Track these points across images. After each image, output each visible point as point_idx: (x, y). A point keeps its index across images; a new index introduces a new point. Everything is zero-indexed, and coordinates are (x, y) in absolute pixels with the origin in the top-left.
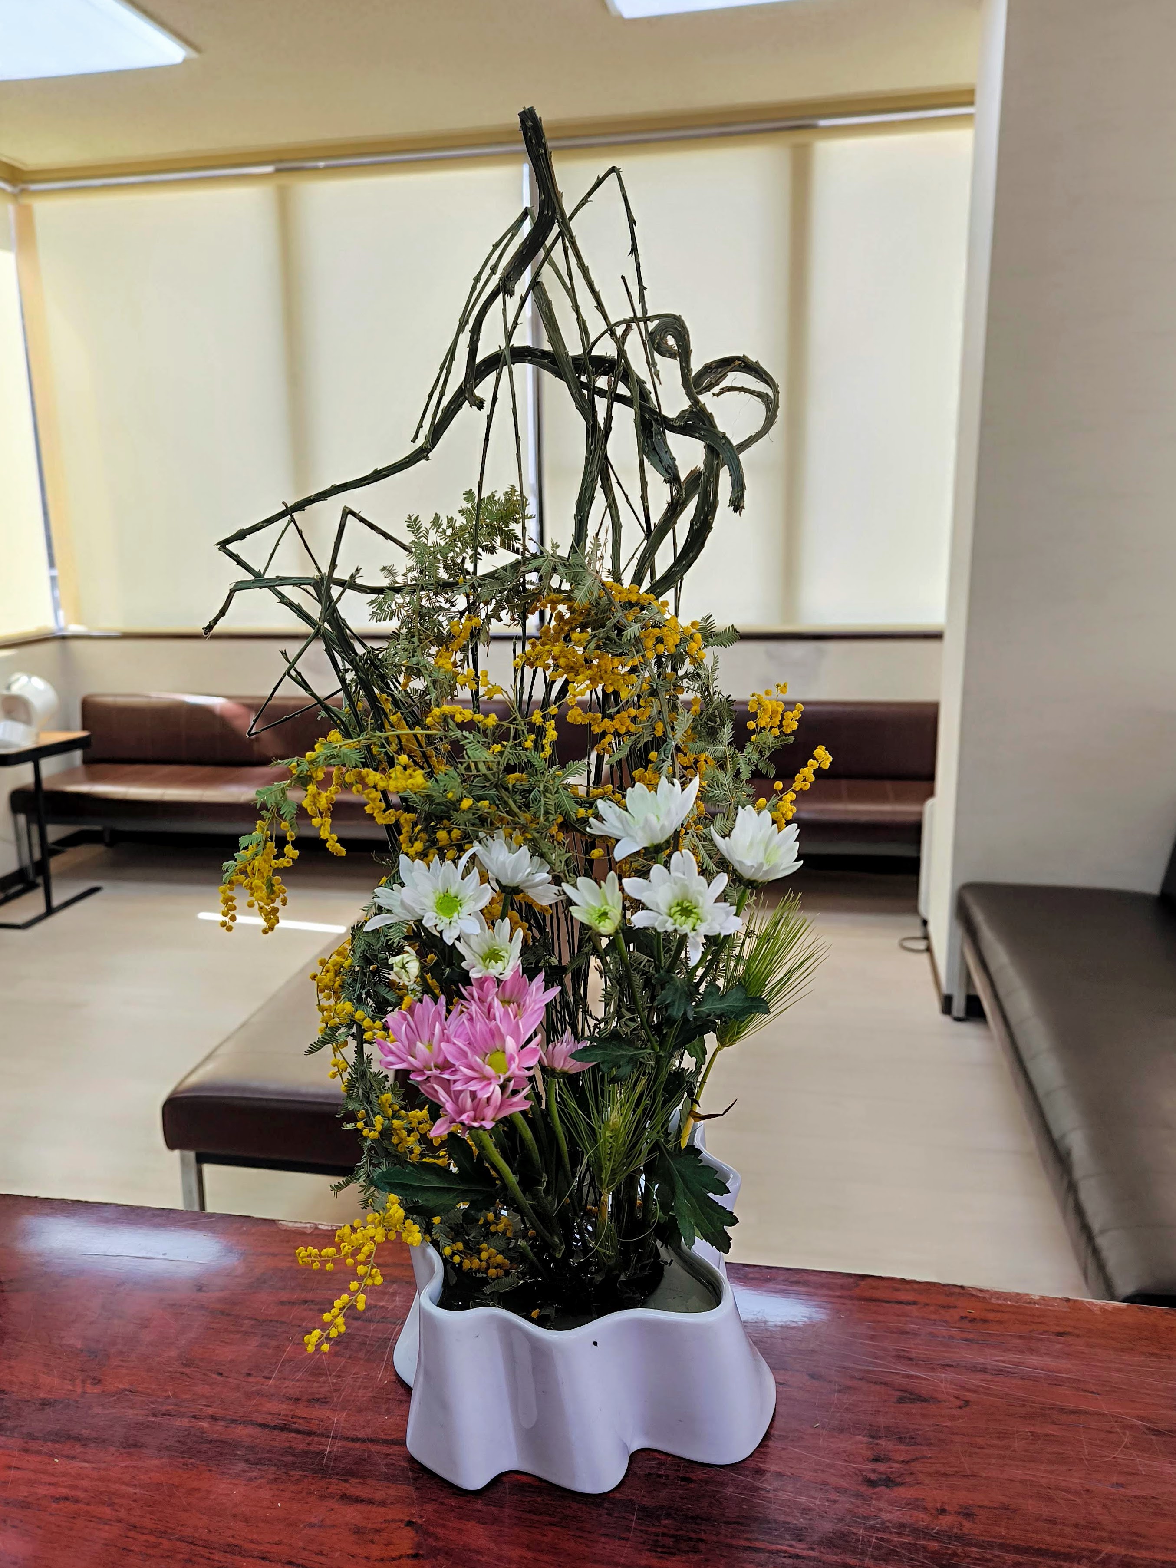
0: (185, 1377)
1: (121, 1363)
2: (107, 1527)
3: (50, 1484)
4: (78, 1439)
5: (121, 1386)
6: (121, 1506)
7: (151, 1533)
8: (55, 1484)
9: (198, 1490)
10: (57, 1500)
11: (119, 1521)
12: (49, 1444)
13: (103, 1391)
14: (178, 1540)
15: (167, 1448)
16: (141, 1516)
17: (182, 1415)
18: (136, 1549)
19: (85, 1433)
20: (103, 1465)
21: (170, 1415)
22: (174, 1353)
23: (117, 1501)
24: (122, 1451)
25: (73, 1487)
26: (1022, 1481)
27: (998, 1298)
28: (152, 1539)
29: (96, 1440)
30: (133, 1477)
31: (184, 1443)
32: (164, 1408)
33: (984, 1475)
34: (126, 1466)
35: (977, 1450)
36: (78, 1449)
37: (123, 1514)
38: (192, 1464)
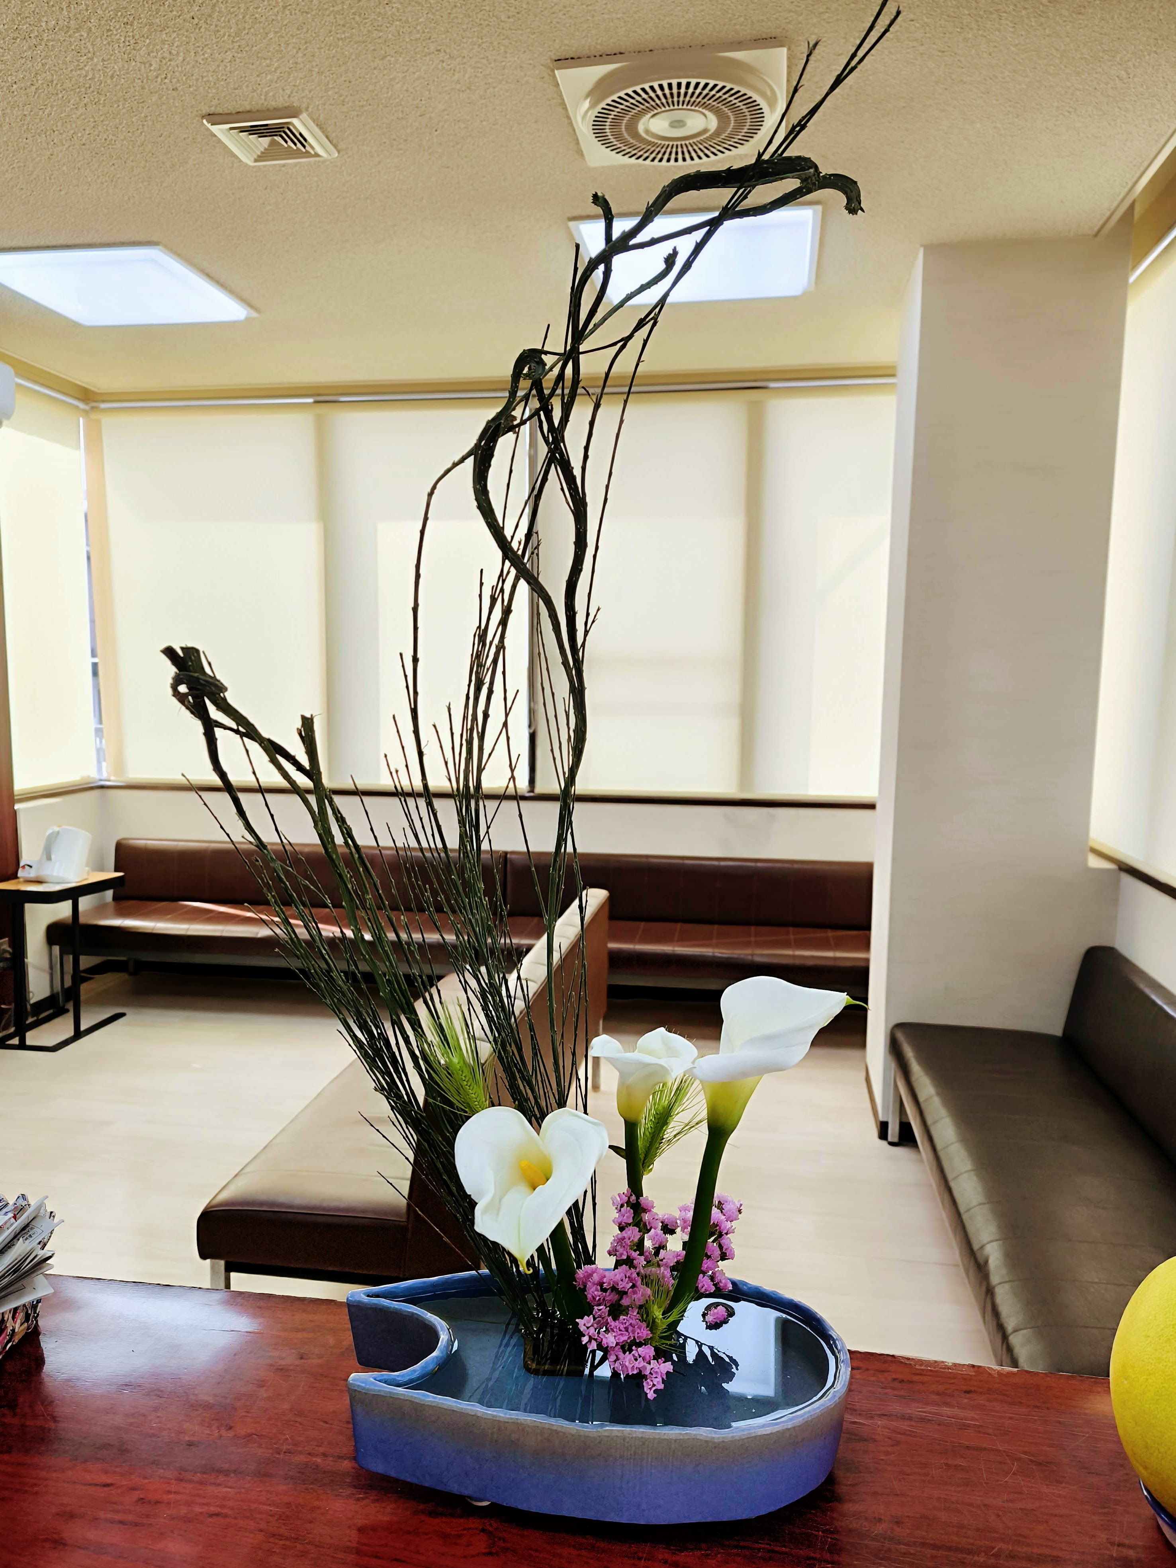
0: (298, 1425)
1: (247, 1414)
2: (252, 1535)
3: (203, 1504)
4: (219, 1471)
5: (248, 1431)
6: (261, 1519)
7: (287, 1539)
8: (208, 1504)
9: (319, 1508)
10: (212, 1515)
11: (261, 1531)
12: (199, 1474)
13: (235, 1435)
14: (308, 1544)
15: (292, 1478)
16: (279, 1527)
17: (300, 1452)
18: (277, 1551)
19: (227, 1466)
20: (243, 1490)
21: (289, 1453)
22: (286, 1406)
23: (258, 1516)
24: (256, 1479)
25: (223, 1506)
26: (939, 1499)
27: (921, 1365)
28: (288, 1543)
29: (235, 1471)
30: (268, 1499)
31: (303, 1473)
32: (285, 1447)
33: (910, 1494)
34: (261, 1491)
35: (905, 1477)
36: (222, 1478)
37: (263, 1526)
38: (312, 1489)
